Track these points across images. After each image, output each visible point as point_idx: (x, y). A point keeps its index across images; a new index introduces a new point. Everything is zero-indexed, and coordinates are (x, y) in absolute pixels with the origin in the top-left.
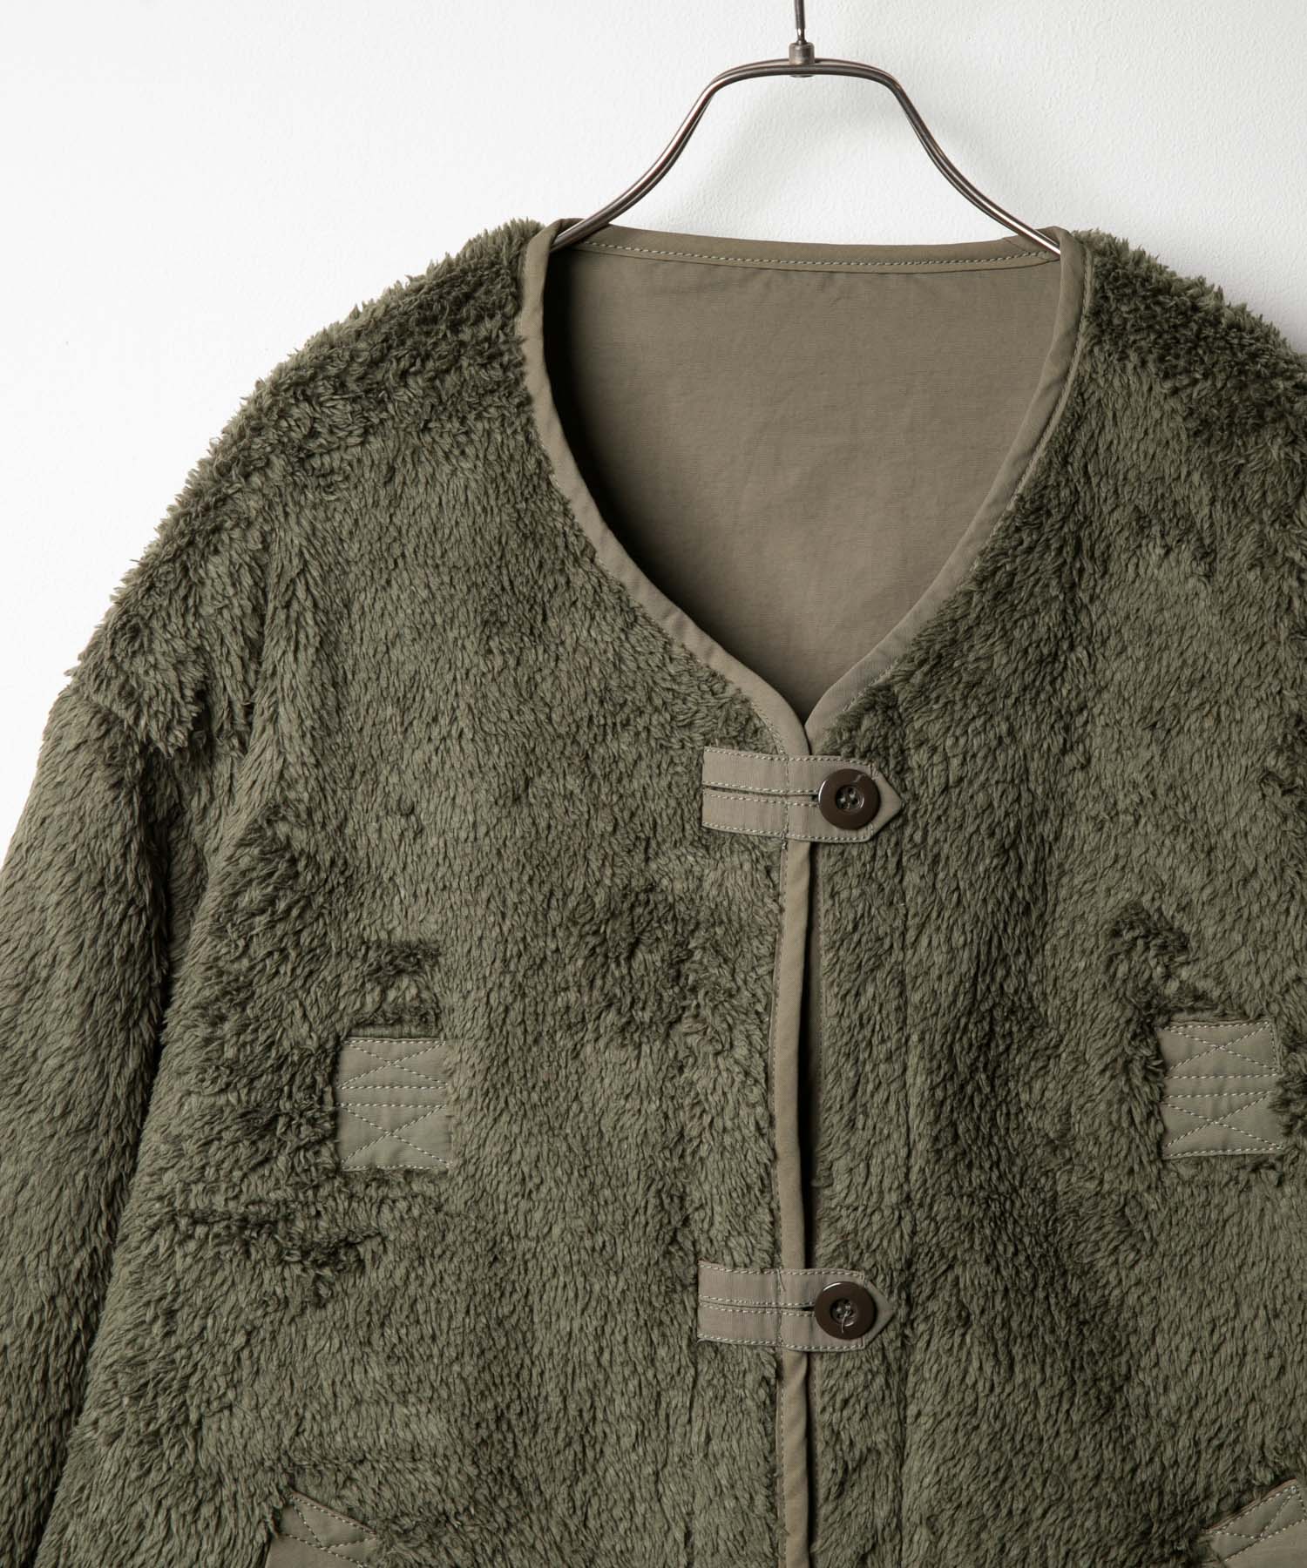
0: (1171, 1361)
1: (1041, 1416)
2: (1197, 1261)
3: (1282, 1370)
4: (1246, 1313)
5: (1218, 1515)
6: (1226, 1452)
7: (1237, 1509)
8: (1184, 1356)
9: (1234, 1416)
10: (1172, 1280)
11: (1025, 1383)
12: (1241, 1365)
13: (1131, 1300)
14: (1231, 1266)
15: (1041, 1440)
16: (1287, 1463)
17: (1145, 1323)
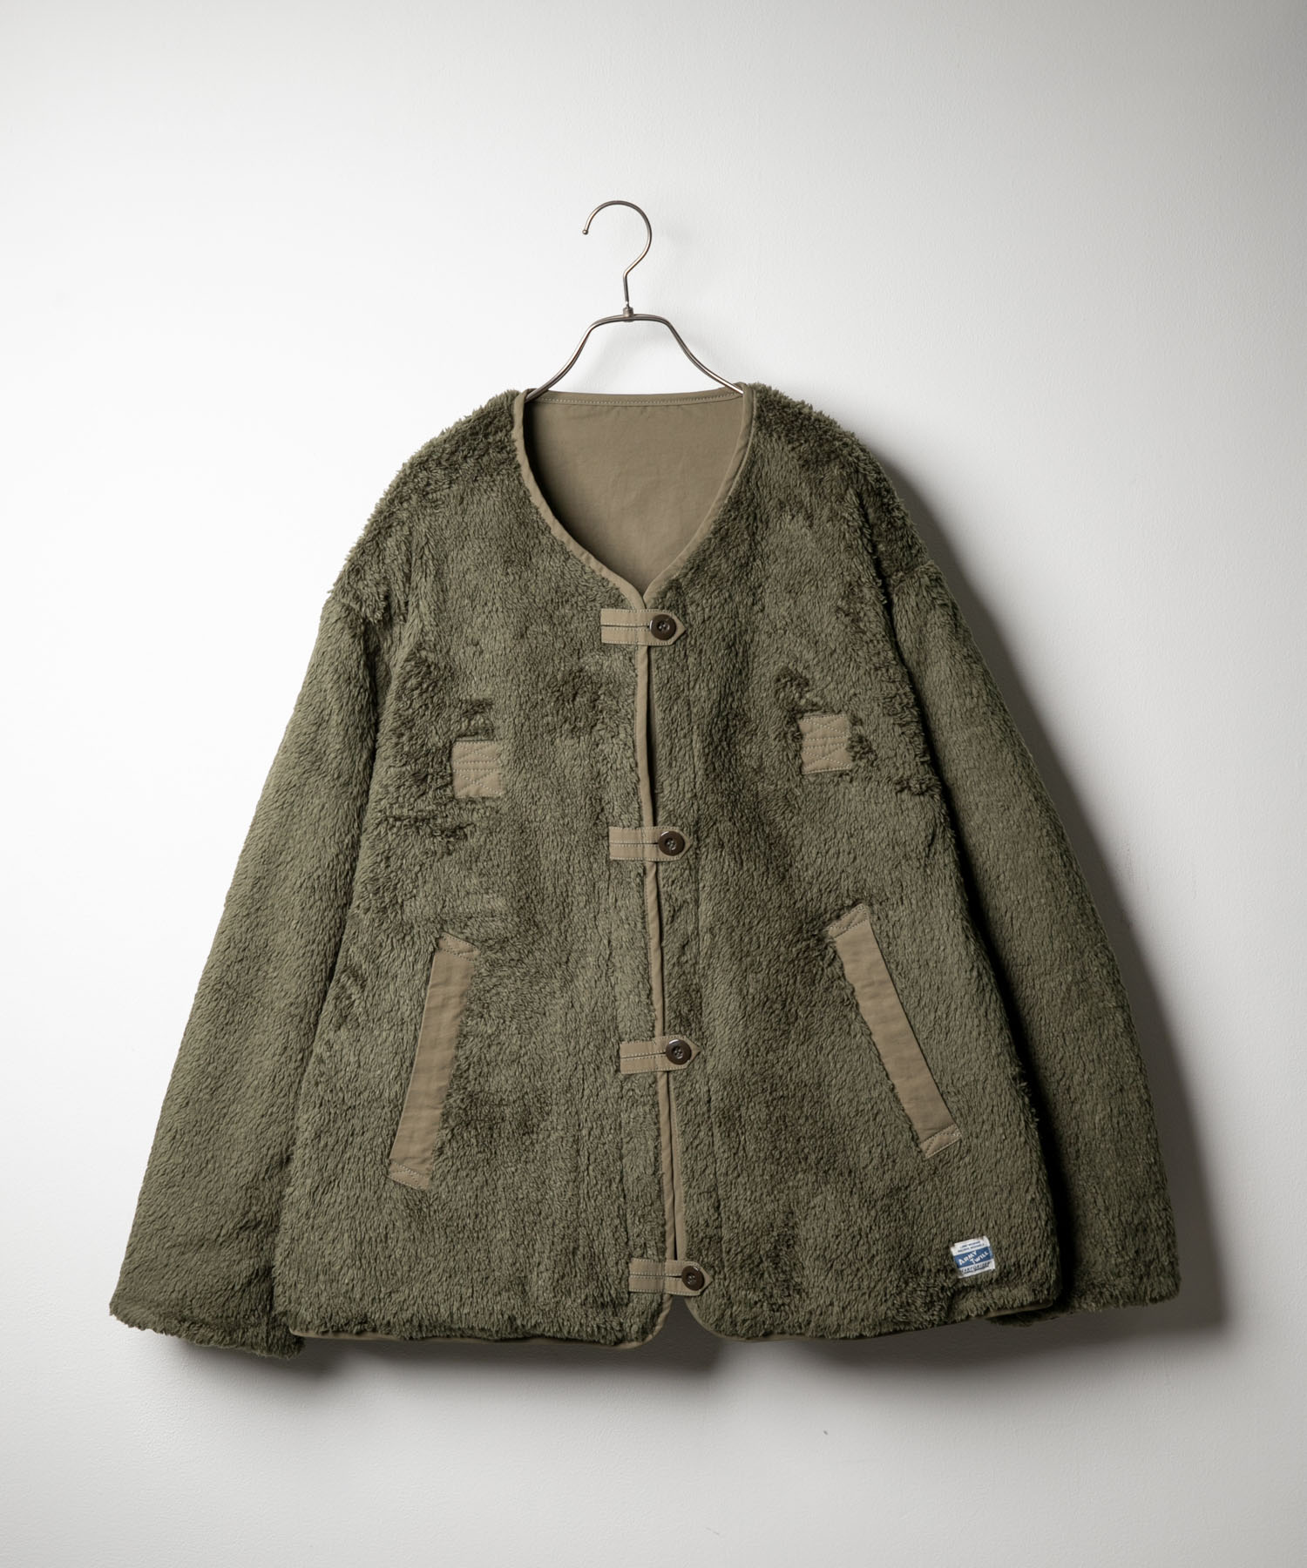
0: (809, 857)
1: (755, 883)
2: (818, 816)
3: (855, 858)
4: (839, 836)
5: (830, 920)
6: (833, 894)
7: (838, 917)
8: (814, 855)
9: (835, 879)
10: (807, 824)
11: (748, 870)
12: (838, 858)
13: (790, 833)
14: (832, 818)
15: (755, 893)
16: (858, 896)
17: (798, 842)
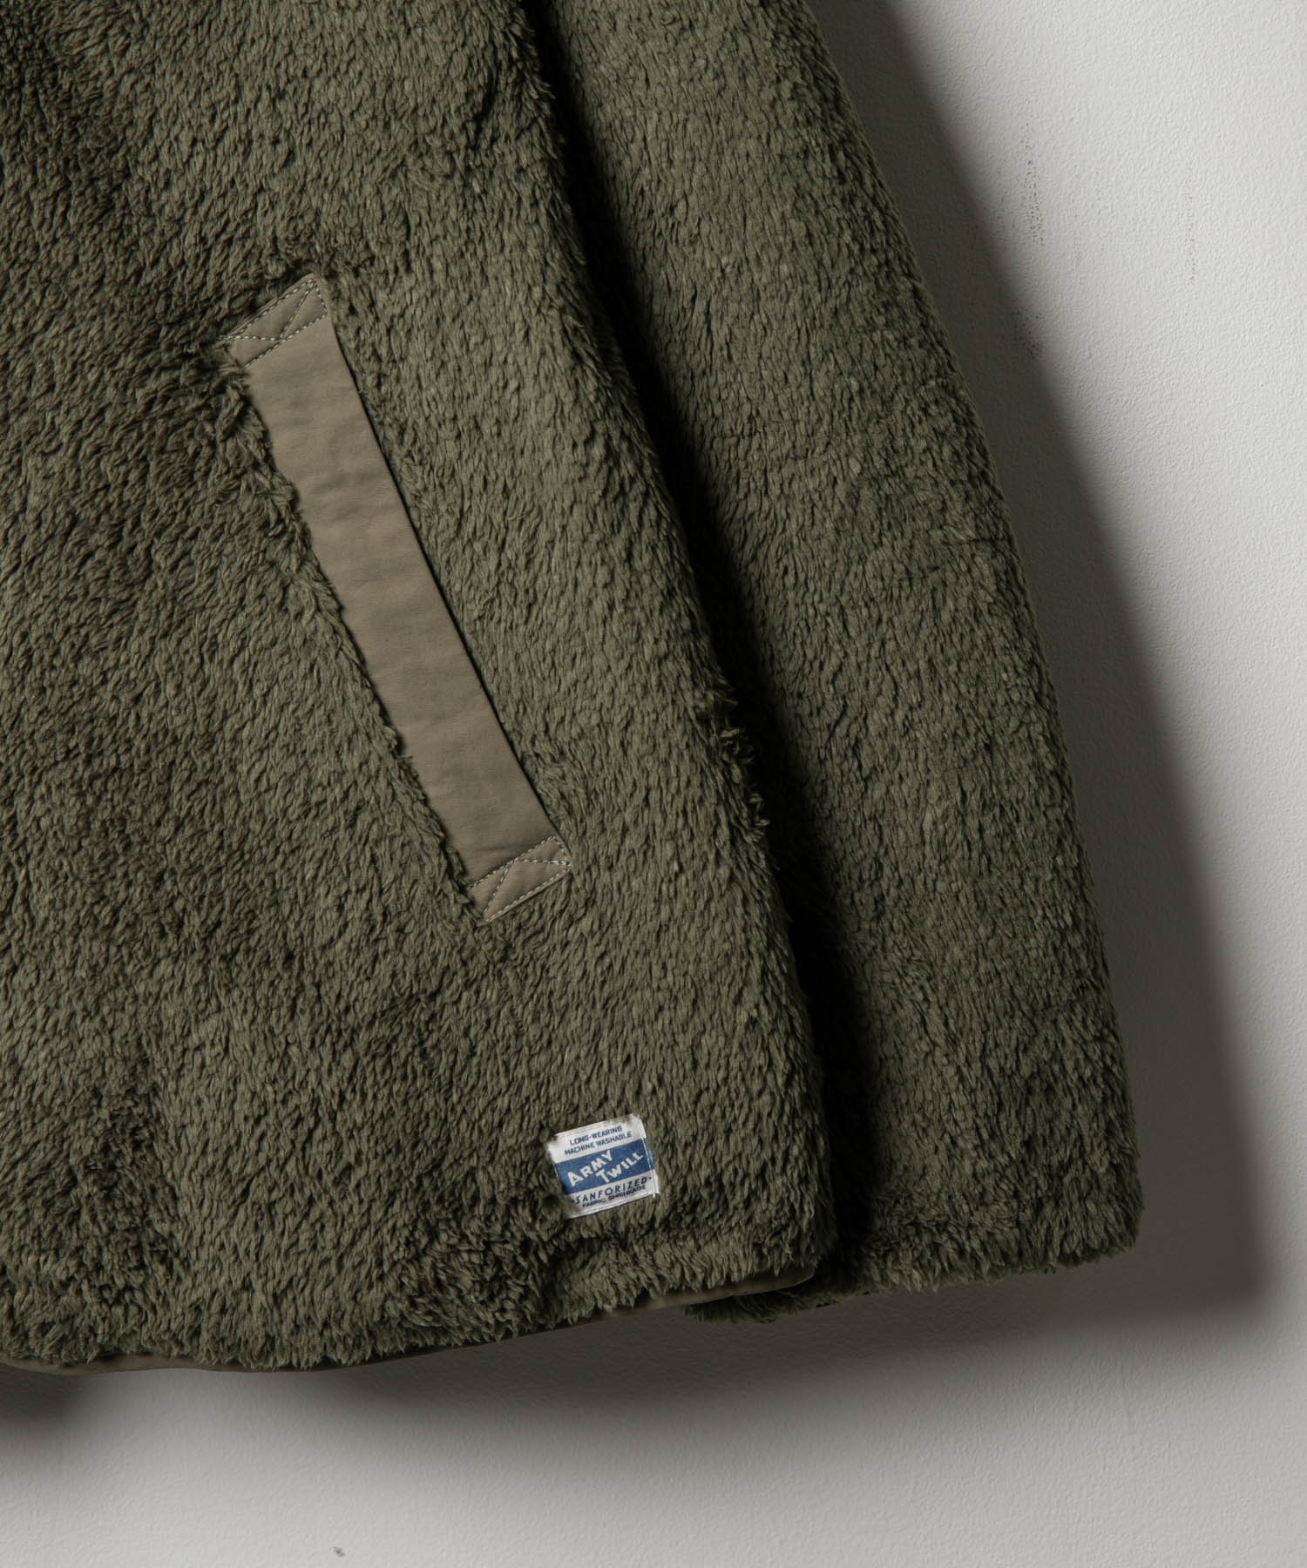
0: (171, 153)
1: (35, 221)
2: (191, 41)
3: (291, 155)
4: (248, 95)
5: (231, 316)
6: (236, 249)
7: (252, 309)
8: (185, 148)
9: (241, 208)
10: (166, 65)
11: (16, 187)
12: (246, 153)
13: (124, 89)
14: (228, 45)
15: (37, 248)
16: (300, 253)
17: (141, 113)
